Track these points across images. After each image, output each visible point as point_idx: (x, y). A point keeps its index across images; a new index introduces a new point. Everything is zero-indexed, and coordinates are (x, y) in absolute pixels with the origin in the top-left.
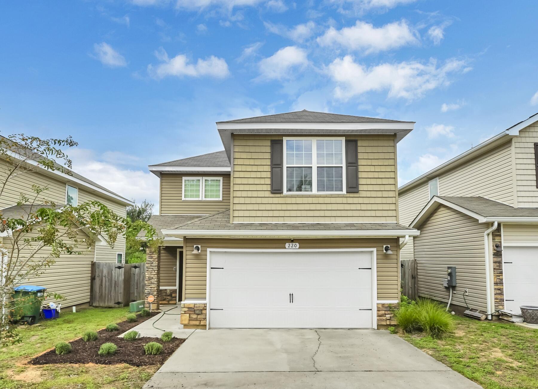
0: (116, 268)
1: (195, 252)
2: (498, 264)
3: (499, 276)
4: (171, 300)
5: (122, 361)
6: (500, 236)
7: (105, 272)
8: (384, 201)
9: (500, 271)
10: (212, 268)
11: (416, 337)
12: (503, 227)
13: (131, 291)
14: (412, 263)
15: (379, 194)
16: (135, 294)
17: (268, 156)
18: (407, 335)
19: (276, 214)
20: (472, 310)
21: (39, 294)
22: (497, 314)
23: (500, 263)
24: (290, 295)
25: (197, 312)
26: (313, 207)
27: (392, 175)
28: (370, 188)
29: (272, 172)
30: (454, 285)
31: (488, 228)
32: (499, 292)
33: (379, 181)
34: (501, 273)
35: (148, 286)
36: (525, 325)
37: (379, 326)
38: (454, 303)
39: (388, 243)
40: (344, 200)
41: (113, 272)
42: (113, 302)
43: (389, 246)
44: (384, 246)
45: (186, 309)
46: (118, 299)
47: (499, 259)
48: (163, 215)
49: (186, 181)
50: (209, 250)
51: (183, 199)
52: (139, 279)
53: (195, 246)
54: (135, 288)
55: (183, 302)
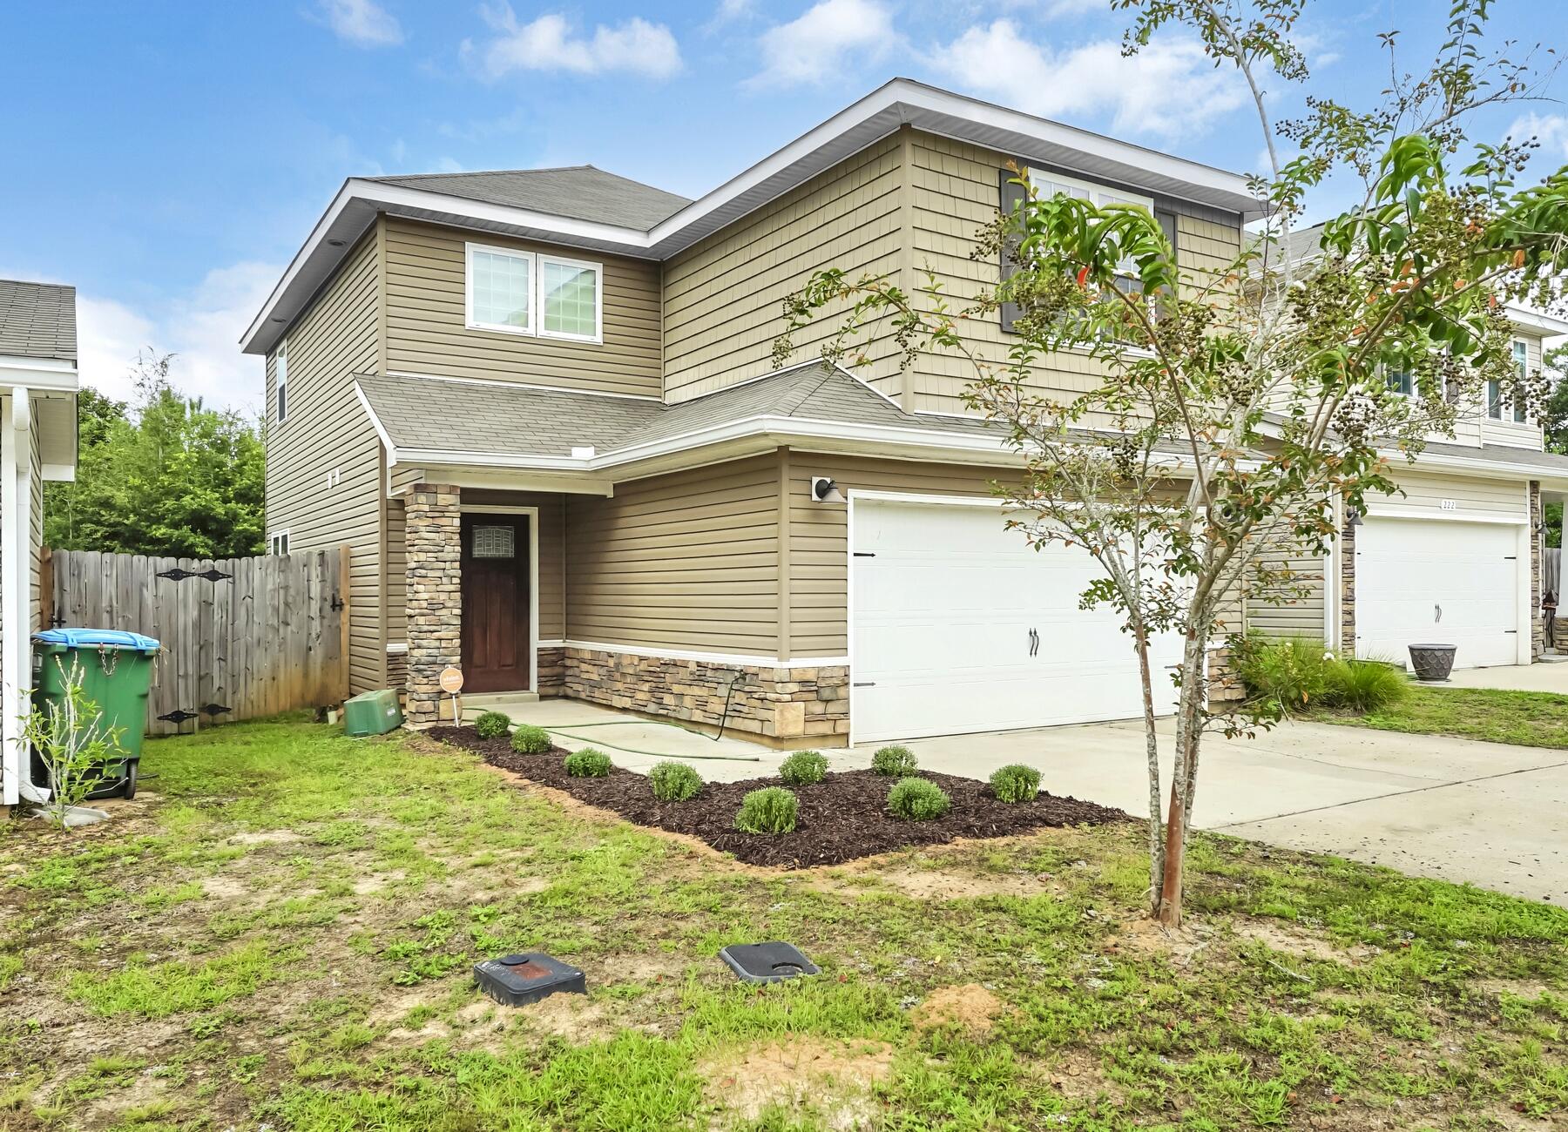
0: (160, 575)
7: (111, 591)
16: (217, 684)
35: (428, 635)
41: (149, 594)
46: (176, 701)
48: (398, 378)
49: (477, 258)
50: (853, 493)
51: (470, 322)
52: (230, 622)
53: (815, 480)
54: (216, 657)
55: (786, 665)
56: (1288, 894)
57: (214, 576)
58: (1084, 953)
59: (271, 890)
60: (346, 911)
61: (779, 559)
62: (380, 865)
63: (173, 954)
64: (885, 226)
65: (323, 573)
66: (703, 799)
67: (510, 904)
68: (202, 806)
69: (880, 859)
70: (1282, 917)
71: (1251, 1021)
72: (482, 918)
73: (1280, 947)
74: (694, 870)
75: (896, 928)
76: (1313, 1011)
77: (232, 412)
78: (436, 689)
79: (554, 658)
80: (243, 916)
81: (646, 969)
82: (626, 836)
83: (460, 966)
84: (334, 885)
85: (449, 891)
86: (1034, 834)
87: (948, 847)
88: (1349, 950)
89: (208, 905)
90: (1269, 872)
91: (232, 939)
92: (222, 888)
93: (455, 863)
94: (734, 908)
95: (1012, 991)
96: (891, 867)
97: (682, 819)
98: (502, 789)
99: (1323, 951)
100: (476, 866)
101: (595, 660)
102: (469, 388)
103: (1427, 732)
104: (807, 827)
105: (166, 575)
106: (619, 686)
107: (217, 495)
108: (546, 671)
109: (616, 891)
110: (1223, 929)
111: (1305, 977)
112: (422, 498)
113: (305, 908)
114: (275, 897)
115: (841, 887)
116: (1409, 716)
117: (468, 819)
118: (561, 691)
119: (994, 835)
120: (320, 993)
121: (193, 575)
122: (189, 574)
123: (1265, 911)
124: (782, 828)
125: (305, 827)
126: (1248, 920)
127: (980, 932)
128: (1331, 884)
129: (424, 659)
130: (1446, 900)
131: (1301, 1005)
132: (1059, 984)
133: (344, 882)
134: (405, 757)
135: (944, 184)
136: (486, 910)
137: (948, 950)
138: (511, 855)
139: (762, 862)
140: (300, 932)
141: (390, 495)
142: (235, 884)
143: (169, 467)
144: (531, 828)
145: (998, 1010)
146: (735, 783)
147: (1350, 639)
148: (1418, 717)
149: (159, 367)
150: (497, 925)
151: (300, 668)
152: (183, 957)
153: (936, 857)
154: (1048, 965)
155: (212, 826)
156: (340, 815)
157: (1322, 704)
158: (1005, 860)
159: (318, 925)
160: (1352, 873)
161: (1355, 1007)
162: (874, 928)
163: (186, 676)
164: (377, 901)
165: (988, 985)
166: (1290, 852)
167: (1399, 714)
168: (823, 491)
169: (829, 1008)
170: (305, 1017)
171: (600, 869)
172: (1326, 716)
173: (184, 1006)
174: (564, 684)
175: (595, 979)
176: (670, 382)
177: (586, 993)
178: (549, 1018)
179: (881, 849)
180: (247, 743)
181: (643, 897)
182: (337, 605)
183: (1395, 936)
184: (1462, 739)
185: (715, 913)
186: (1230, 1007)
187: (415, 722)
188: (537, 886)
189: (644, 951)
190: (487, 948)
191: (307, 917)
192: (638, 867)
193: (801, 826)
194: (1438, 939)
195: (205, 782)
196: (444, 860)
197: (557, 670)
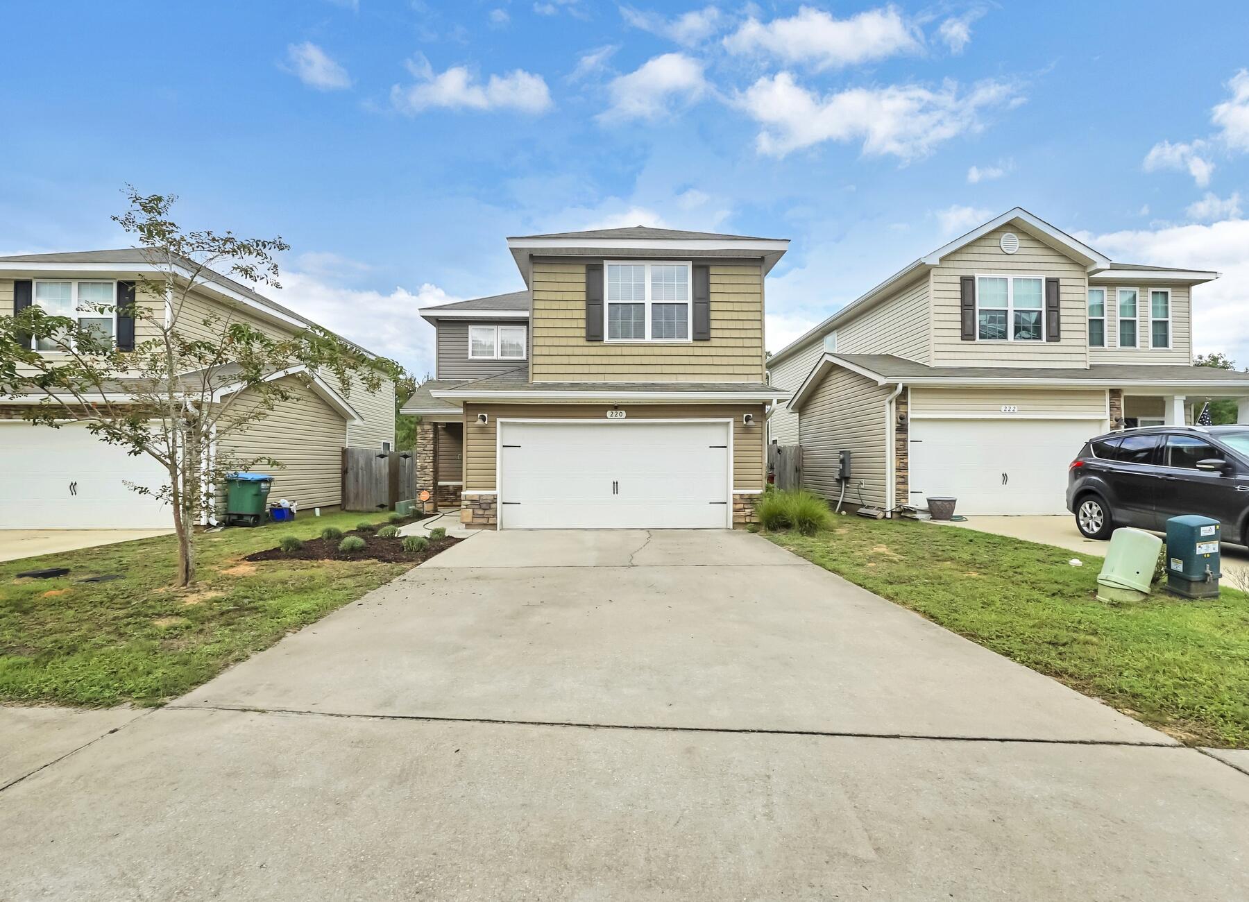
0: (377, 457)
1: (480, 422)
2: (902, 442)
3: (903, 459)
4: (456, 500)
5: (370, 557)
6: (906, 403)
7: (362, 462)
8: (746, 351)
9: (904, 452)
10: (504, 446)
11: (781, 536)
12: (911, 393)
13: (401, 490)
14: (795, 450)
15: (739, 343)
17: (583, 287)
18: (769, 532)
19: (594, 369)
20: (868, 507)
21: (263, 485)
22: (898, 510)
23: (905, 440)
24: (614, 483)
25: (484, 506)
26: (645, 360)
27: (757, 316)
28: (727, 334)
29: (588, 310)
30: (847, 475)
31: (890, 393)
32: (903, 481)
33: (739, 325)
34: (906, 454)
35: (420, 479)
36: (932, 522)
37: (736, 525)
38: (847, 500)
39: (750, 411)
40: (690, 351)
41: (373, 462)
42: (375, 505)
43: (751, 415)
44: (745, 415)
45: (469, 503)
46: (381, 501)
47: (903, 436)
50: (500, 420)
51: (470, 357)
53: (479, 415)
168: (484, 419)
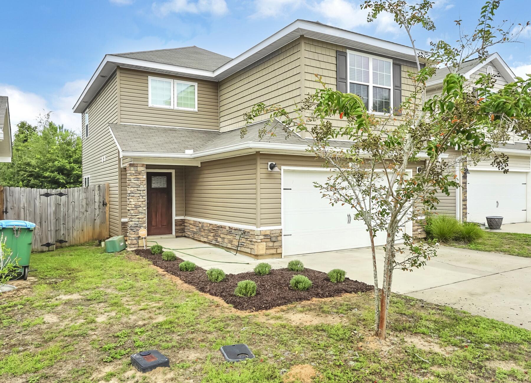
0: (41, 195)
7: (24, 201)
16: (62, 233)
41: (37, 202)
42: (39, 244)
46: (47, 239)
48: (125, 125)
49: (153, 82)
50: (283, 168)
51: (150, 104)
52: (67, 211)
53: (269, 163)
54: (62, 223)
55: (259, 229)
56: (427, 323)
57: (61, 194)
58: (349, 350)
59: (67, 320)
60: (92, 329)
61: (257, 192)
62: (108, 309)
63: (29, 347)
64: (295, 71)
65: (99, 193)
66: (225, 281)
67: (150, 327)
68: (50, 284)
69: (284, 307)
70: (424, 334)
71: (405, 379)
72: (138, 333)
73: (421, 347)
74: (217, 313)
75: (285, 338)
76: (429, 375)
77: (72, 131)
78: (138, 236)
79: (181, 223)
80: (56, 331)
81: (193, 355)
82: (196, 297)
83: (127, 354)
84: (89, 318)
85: (130, 321)
86: (341, 296)
87: (309, 302)
88: (445, 348)
89: (44, 327)
90: (422, 313)
91: (50, 341)
92: (50, 319)
93: (134, 308)
94: (229, 329)
95: (321, 367)
96: (287, 311)
97: (216, 290)
98: (157, 276)
99: (436, 349)
100: (141, 310)
101: (195, 224)
102: (150, 128)
103: (490, 251)
104: (260, 294)
105: (43, 195)
106: (203, 234)
107: (67, 161)
108: (178, 227)
109: (188, 322)
110: (401, 340)
111: (427, 361)
112: (132, 168)
113: (78, 328)
114: (68, 323)
115: (268, 320)
116: (484, 244)
117: (142, 289)
118: (183, 234)
119: (327, 297)
120: (76, 365)
121: (53, 195)
122: (51, 195)
123: (418, 331)
124: (251, 294)
125: (85, 293)
126: (411, 334)
127: (314, 341)
128: (444, 319)
129: (133, 225)
130: (484, 326)
131: (424, 373)
132: (338, 364)
133: (93, 317)
134: (125, 263)
135: (316, 56)
136: (140, 330)
137: (301, 348)
138: (154, 305)
139: (242, 309)
140: (74, 339)
141: (122, 166)
142: (55, 317)
143: (50, 151)
144: (164, 293)
145: (315, 375)
146: (238, 274)
147: (465, 214)
148: (487, 245)
149: (46, 116)
150: (144, 336)
151: (92, 227)
152: (32, 348)
153: (304, 307)
154: (336, 355)
155: (52, 292)
156: (98, 287)
157: (453, 240)
158: (328, 308)
159: (81, 335)
160: (452, 314)
161: (443, 374)
162: (276, 338)
163: (51, 230)
164: (103, 325)
165: (313, 364)
166: (432, 304)
167: (480, 244)
168: (272, 167)
169: (254, 374)
170: (70, 375)
171: (184, 312)
172: (454, 244)
173: (28, 371)
174: (184, 232)
175: (174, 360)
176: (222, 125)
177: (169, 367)
178: (155, 377)
179: (285, 303)
180: (71, 255)
181: (197, 324)
182: (104, 204)
183: (463, 342)
184: (502, 254)
185: (222, 331)
186: (399, 374)
187: (130, 248)
188: (161, 319)
189: (194, 348)
190: (138, 346)
191: (77, 332)
192: (198, 311)
193: (258, 294)
194: (478, 343)
195: (53, 273)
196: (130, 307)
197: (182, 227)
